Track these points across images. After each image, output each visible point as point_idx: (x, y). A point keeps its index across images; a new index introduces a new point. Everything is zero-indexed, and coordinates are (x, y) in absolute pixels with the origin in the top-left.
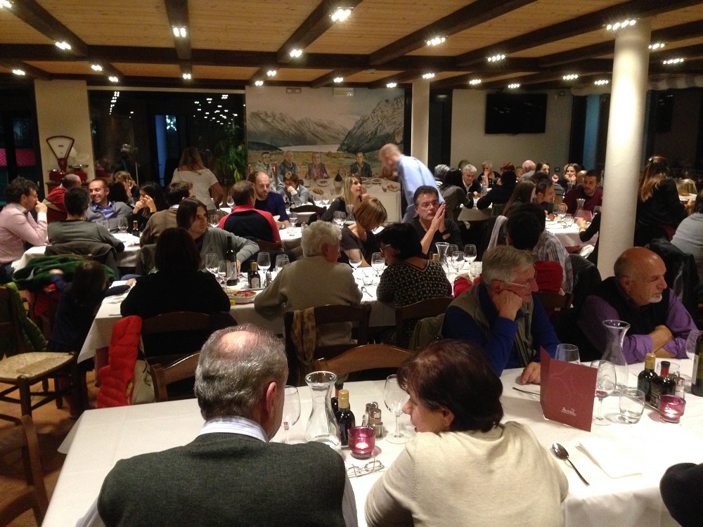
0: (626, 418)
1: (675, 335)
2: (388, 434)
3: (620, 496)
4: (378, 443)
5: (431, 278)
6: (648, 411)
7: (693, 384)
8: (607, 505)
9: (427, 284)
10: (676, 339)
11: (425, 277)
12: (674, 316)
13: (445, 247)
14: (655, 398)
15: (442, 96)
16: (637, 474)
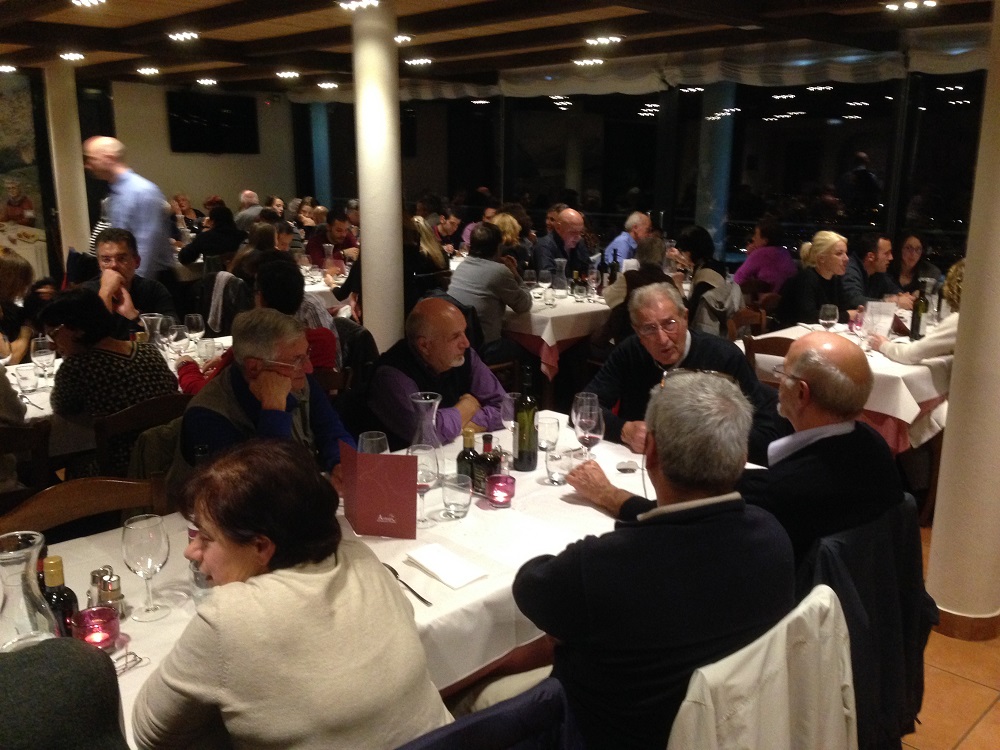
0: (453, 512)
1: (483, 403)
2: (133, 611)
3: (469, 609)
4: (125, 627)
5: (145, 368)
6: (475, 500)
7: (515, 459)
8: (456, 624)
9: (142, 377)
10: (485, 408)
11: (136, 367)
12: (479, 382)
13: (157, 320)
14: (479, 481)
15: (93, 91)
16: (482, 578)
